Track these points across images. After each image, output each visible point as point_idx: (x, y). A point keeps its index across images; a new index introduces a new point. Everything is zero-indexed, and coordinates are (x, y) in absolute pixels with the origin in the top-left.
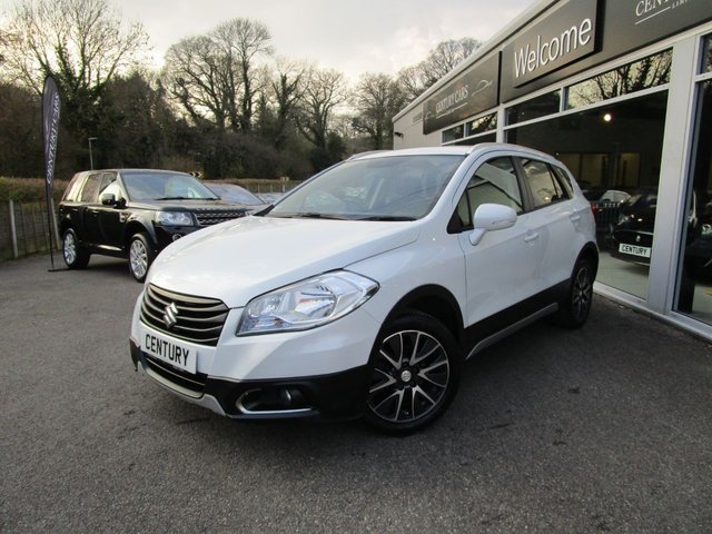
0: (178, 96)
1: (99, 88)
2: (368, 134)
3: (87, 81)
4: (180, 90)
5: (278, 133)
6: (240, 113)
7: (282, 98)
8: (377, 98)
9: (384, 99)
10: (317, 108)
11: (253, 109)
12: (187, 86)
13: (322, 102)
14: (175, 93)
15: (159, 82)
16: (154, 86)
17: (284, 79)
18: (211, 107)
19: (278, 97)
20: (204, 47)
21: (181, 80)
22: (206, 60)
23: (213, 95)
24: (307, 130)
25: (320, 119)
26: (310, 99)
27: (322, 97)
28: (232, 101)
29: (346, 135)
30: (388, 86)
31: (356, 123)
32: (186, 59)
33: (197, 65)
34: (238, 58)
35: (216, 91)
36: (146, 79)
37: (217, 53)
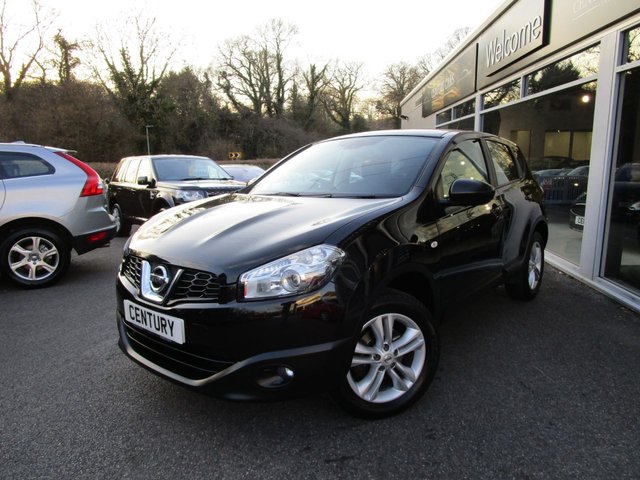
0: (222, 87)
1: (155, 84)
2: (390, 115)
3: (145, 78)
4: (223, 82)
6: (274, 99)
7: (312, 85)
9: (404, 83)
10: (343, 93)
11: (286, 96)
12: (228, 78)
13: (347, 88)
14: (219, 84)
15: (206, 75)
16: (201, 79)
17: (313, 69)
18: (250, 96)
19: (308, 85)
20: (243, 43)
21: (224, 73)
22: (245, 54)
23: (251, 85)
24: (334, 113)
25: (346, 103)
26: (336, 85)
27: (347, 83)
28: (268, 91)
29: (370, 116)
30: (407, 71)
31: (379, 105)
32: (227, 54)
33: (238, 59)
34: (272, 51)
35: (254, 82)
36: (195, 73)
37: (255, 48)
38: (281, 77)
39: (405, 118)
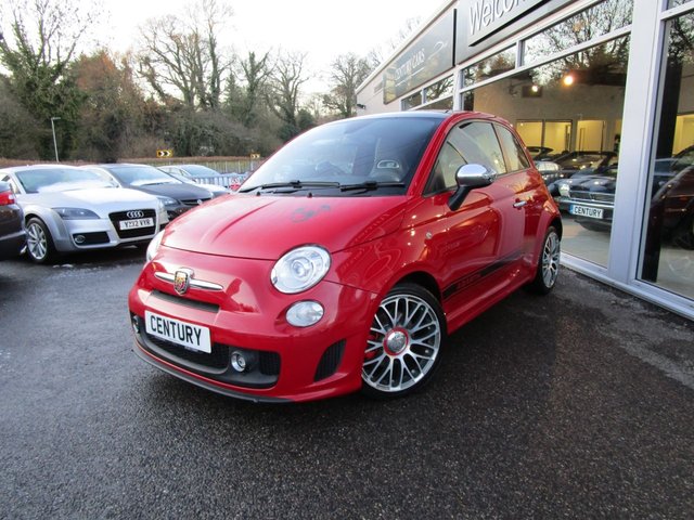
0: (145, 75)
1: (60, 68)
2: (338, 111)
3: (47, 60)
4: (145, 69)
5: (247, 111)
6: (208, 90)
7: (251, 76)
8: (347, 75)
9: (353, 75)
10: (287, 86)
12: (152, 64)
13: (291, 79)
14: (140, 72)
15: (124, 62)
16: (119, 65)
17: (252, 57)
18: (179, 85)
19: (247, 75)
20: (169, 24)
21: (147, 58)
22: (172, 37)
23: (181, 73)
24: (278, 108)
25: (290, 98)
26: (279, 76)
27: (291, 74)
28: (200, 79)
29: (317, 112)
30: (356, 62)
31: (327, 100)
32: (151, 36)
33: (163, 43)
34: (204, 35)
35: (183, 69)
36: (111, 56)
37: (184, 30)
39: (361, 106)
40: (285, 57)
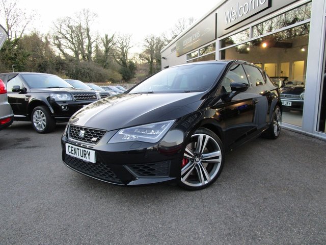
0: (56, 44)
1: (16, 41)
2: (147, 61)
3: (10, 37)
4: (56, 42)
5: (104, 61)
6: (86, 52)
7: (106, 45)
8: (151, 44)
9: (154, 45)
10: (123, 50)
11: (93, 50)
12: (59, 40)
13: (125, 46)
14: (54, 43)
15: (46, 38)
16: (44, 40)
17: (107, 37)
18: (72, 49)
19: (104, 45)
20: (67, 21)
21: (57, 37)
22: (69, 27)
23: (73, 44)
24: (118, 60)
25: (124, 55)
26: (119, 45)
27: (124, 44)
28: (82, 47)
29: (136, 62)
30: (155, 39)
31: (141, 56)
32: (59, 27)
33: (65, 30)
34: (84, 26)
35: (74, 42)
36: (40, 36)
37: (74, 24)
38: (89, 40)
40: (122, 36)
